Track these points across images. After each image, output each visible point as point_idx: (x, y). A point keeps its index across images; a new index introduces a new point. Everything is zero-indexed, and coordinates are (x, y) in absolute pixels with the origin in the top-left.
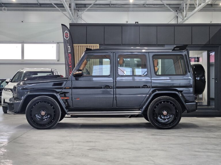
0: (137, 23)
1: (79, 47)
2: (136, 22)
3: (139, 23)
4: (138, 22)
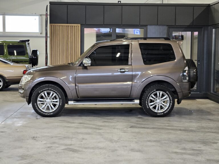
0: (119, 2)
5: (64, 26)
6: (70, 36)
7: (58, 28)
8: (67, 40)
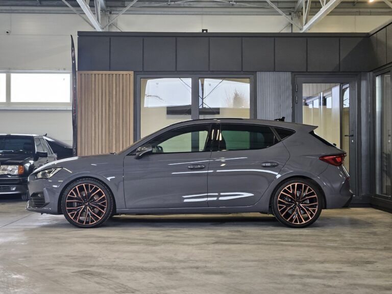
0: (205, 32)
2: (203, 30)
3: (208, 31)
5: (104, 76)
6: (114, 93)
7: (93, 79)
8: (109, 101)
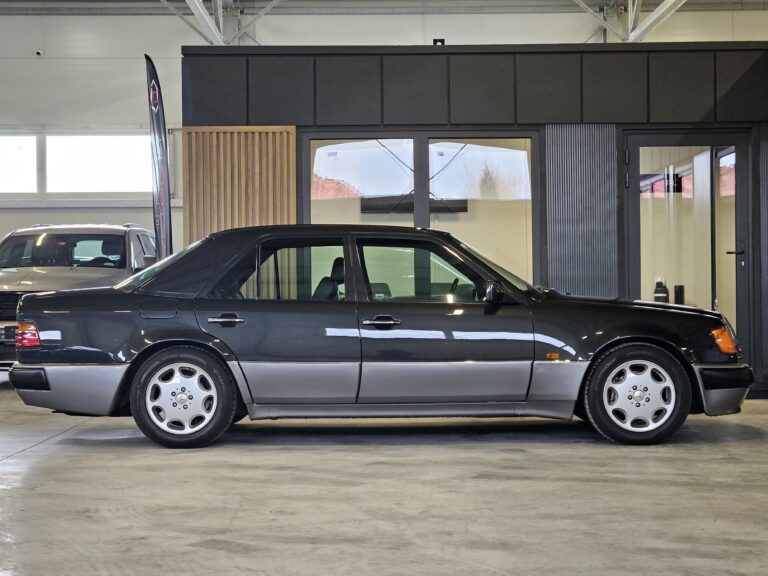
0: (439, 44)
1: (222, 135)
2: (435, 41)
3: (446, 43)
4: (442, 41)
5: (236, 135)
6: (257, 170)
8: (247, 186)
